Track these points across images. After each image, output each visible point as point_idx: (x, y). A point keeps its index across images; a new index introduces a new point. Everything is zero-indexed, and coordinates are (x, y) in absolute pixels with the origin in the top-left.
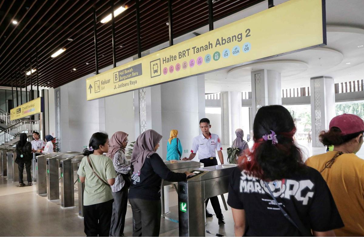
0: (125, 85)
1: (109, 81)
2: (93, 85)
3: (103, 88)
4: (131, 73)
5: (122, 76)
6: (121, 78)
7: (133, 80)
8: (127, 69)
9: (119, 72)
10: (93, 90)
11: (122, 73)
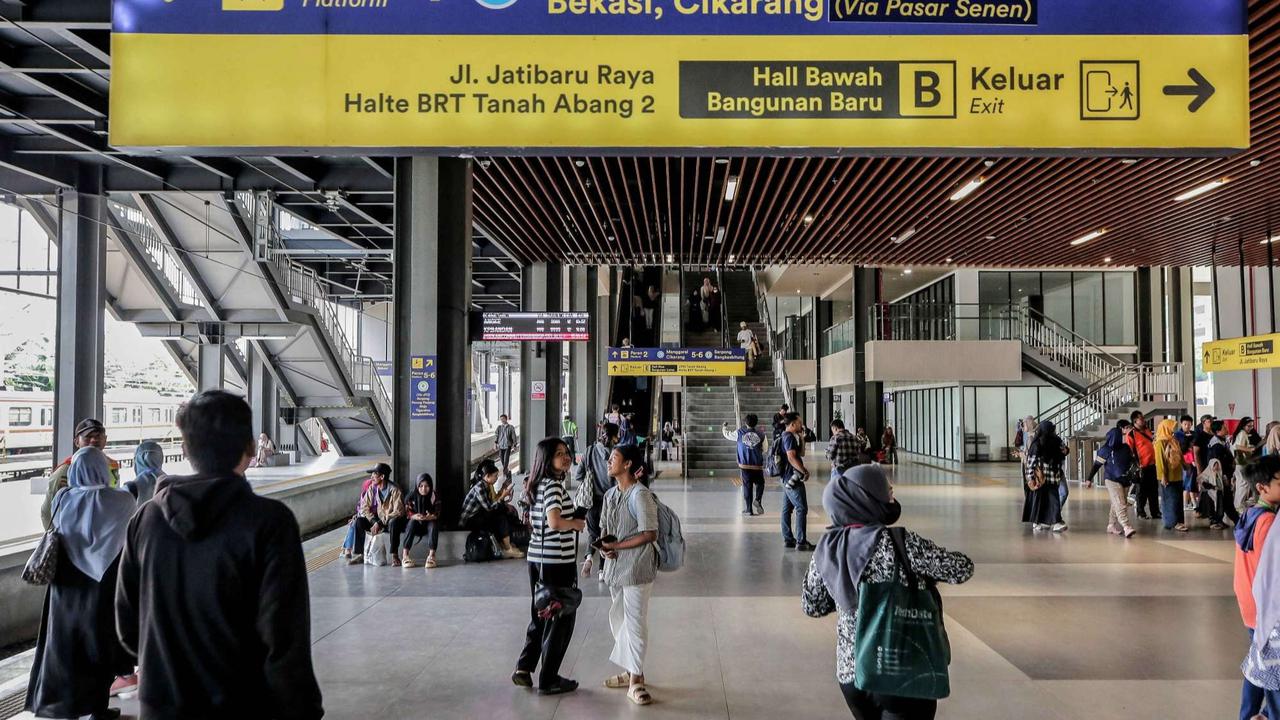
0: (1254, 361)
1: (1233, 352)
2: (1210, 353)
3: (1225, 360)
4: (1260, 348)
5: (1251, 349)
6: (1249, 352)
7: (1264, 356)
8: (1257, 343)
9: (1247, 344)
10: (1210, 359)
11: (1251, 346)
